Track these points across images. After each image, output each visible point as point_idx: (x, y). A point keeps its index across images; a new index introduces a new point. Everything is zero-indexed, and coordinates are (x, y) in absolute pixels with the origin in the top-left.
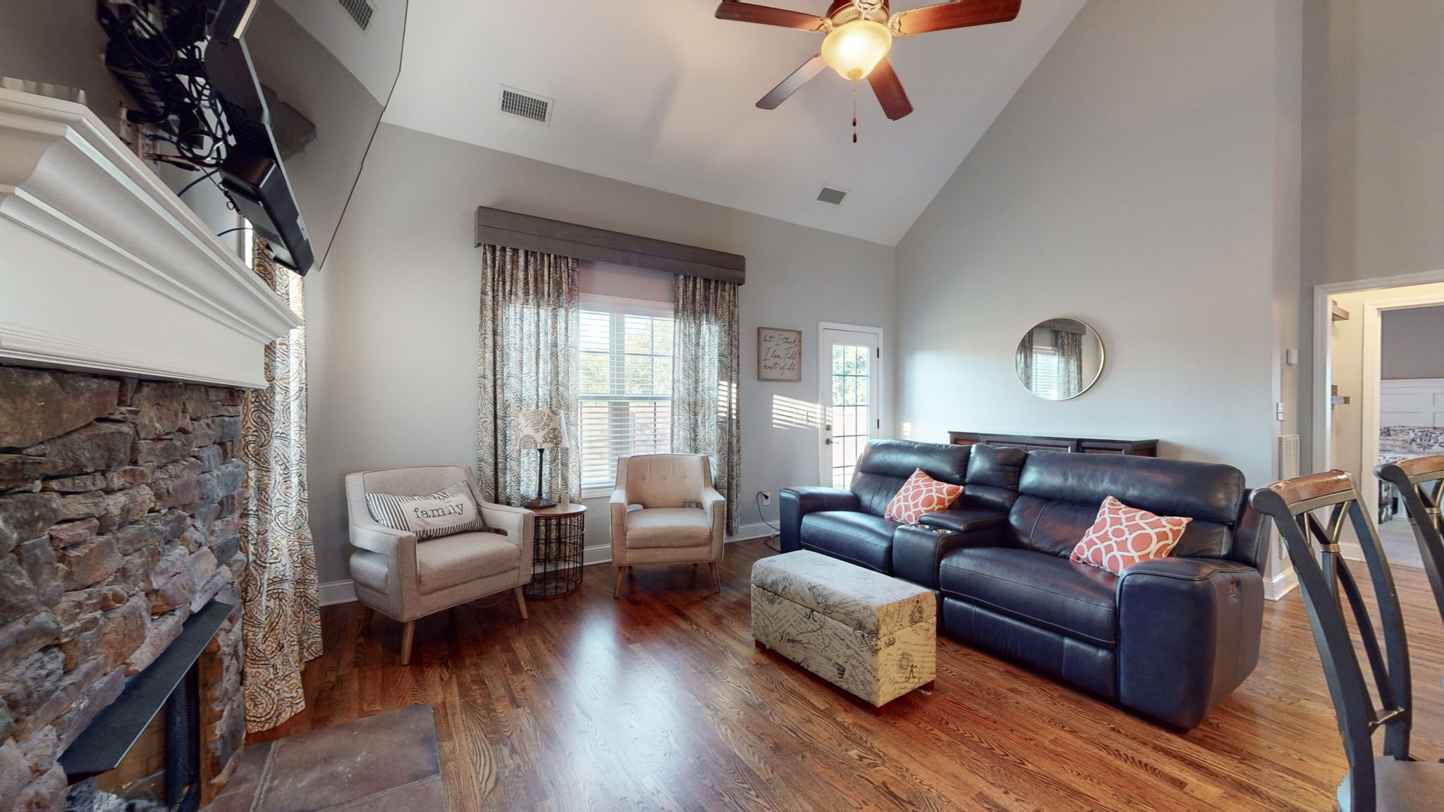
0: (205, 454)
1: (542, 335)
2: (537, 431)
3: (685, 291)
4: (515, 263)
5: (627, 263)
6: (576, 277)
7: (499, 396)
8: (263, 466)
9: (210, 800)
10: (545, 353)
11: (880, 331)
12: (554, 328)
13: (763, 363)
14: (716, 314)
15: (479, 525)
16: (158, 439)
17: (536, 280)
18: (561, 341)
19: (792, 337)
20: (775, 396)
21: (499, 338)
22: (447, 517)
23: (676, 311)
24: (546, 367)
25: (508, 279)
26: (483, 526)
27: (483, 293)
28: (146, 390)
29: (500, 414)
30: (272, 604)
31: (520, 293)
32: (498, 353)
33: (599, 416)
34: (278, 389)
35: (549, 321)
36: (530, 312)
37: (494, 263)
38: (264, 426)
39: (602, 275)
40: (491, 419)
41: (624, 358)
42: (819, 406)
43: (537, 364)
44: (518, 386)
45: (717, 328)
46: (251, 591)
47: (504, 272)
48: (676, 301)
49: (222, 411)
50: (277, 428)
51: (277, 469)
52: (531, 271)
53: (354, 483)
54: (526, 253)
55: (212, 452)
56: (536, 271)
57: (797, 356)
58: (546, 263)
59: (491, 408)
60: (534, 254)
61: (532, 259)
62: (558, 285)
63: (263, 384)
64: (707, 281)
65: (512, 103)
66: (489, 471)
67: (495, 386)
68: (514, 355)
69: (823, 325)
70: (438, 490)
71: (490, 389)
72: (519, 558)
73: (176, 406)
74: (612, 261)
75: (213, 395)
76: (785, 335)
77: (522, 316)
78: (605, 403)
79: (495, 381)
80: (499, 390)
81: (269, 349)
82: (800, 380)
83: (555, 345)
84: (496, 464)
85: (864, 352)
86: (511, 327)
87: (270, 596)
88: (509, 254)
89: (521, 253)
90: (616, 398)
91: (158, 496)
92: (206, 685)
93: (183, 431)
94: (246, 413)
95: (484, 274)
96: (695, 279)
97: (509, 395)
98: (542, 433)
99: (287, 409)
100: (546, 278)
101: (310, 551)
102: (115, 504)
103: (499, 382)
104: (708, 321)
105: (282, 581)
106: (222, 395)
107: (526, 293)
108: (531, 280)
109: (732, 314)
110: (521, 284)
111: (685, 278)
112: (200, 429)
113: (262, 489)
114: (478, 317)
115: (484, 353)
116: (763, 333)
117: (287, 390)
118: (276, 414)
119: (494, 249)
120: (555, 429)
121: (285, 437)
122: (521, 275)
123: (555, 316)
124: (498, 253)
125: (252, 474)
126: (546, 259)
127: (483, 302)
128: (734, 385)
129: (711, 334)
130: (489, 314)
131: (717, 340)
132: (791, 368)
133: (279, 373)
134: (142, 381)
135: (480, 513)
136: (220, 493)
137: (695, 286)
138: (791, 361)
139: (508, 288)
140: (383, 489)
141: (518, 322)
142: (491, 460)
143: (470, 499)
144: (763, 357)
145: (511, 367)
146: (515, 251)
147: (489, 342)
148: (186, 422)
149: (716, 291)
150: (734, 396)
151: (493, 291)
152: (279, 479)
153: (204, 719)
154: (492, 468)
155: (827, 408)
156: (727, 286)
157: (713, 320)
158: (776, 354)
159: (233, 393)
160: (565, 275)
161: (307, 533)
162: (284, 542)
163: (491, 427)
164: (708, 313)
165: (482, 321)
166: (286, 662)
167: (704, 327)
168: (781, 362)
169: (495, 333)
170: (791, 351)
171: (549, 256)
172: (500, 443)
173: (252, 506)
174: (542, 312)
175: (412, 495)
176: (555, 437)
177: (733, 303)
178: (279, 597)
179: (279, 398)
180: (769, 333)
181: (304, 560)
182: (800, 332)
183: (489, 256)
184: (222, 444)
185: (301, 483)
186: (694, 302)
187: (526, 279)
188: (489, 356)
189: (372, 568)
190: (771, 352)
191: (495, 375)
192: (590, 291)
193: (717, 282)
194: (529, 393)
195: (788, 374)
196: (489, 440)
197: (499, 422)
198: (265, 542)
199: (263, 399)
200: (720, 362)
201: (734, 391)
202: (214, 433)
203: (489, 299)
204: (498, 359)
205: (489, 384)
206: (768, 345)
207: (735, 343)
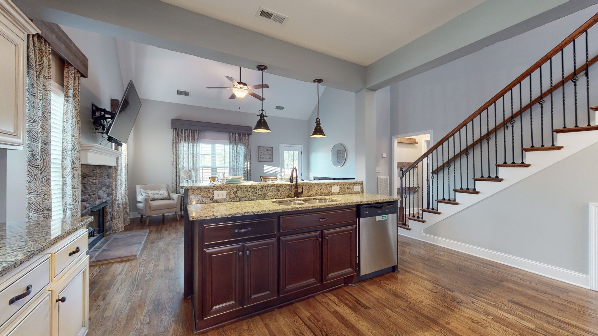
0: (105, 177)
1: (190, 151)
2: (185, 175)
3: (232, 137)
4: (182, 132)
5: (214, 131)
6: (199, 135)
7: (177, 167)
8: (116, 181)
9: (106, 236)
10: (191, 155)
11: (302, 146)
12: (193, 149)
13: (260, 157)
14: (243, 143)
15: (168, 198)
16: (99, 174)
17: (188, 136)
18: (195, 152)
19: (269, 149)
20: (264, 166)
21: (177, 152)
22: (160, 195)
23: (230, 143)
24: (191, 159)
25: (180, 137)
26: (169, 198)
27: (173, 140)
28: (98, 167)
29: (178, 171)
30: (118, 208)
31: (183, 140)
32: (177, 156)
33: (208, 172)
34: (119, 166)
35: (192, 147)
36: (186, 145)
37: (176, 132)
38: (116, 173)
39: (207, 134)
40: (175, 172)
41: (215, 156)
42: (279, 168)
43: (188, 158)
44: (183, 164)
45: (243, 147)
46: (114, 205)
47: (179, 135)
48: (230, 139)
49: (108, 170)
50: (119, 173)
51: (119, 182)
52: (186, 134)
53: (138, 187)
54: (185, 130)
55: (106, 177)
56: (188, 134)
57: (271, 154)
58: (190, 132)
59: (175, 170)
60: (187, 130)
61: (187, 131)
62: (194, 137)
63: (116, 165)
64: (239, 134)
65: (179, 93)
66: (175, 186)
67: (176, 164)
68: (182, 156)
69: (280, 145)
70: (159, 189)
71: (175, 165)
72: (176, 205)
73: (101, 169)
74: (209, 130)
75: (107, 167)
76: (268, 148)
77: (184, 146)
78: (210, 168)
79: (176, 163)
80: (177, 165)
81: (117, 158)
82: (272, 162)
83: (193, 153)
84: (177, 184)
85: (296, 153)
86: (181, 149)
87: (117, 207)
88: (180, 130)
89: (184, 130)
90: (213, 167)
91: (99, 182)
92: (105, 217)
93: (102, 173)
94: (112, 171)
95: (173, 135)
96: (235, 134)
97: (180, 166)
98: (186, 176)
99: (122, 170)
100: (190, 136)
101: (128, 202)
102: (94, 181)
103: (177, 163)
104: (240, 145)
105: (120, 204)
106: (108, 167)
107: (185, 140)
108: (186, 136)
109: (248, 143)
110: (183, 138)
111: (232, 133)
112: (104, 173)
113: (116, 185)
114: (172, 146)
115: (174, 156)
116: (260, 148)
117: (121, 166)
118: (119, 171)
119: (176, 129)
120: (190, 175)
121: (121, 176)
122: (184, 135)
123: (193, 146)
124: (177, 130)
125: (114, 182)
126: (190, 131)
127: (173, 143)
128: (249, 163)
129: (241, 149)
130: (175, 146)
131: (243, 151)
132: (270, 158)
133: (119, 162)
134: (97, 166)
135: (169, 195)
136: (108, 184)
137: (235, 136)
138: (269, 156)
139: (180, 139)
140: (145, 189)
141: (183, 147)
142: (175, 183)
143: (166, 191)
144: (259, 155)
145: (181, 159)
146: (182, 130)
147: (175, 153)
148: (102, 171)
149: (243, 137)
150: (249, 165)
151: (176, 140)
152: (120, 184)
153: (105, 222)
154: (175, 185)
155: (283, 169)
156: (246, 135)
157: (242, 145)
158: (264, 154)
159: (110, 167)
160: (196, 135)
161: (127, 198)
162: (120, 196)
163: (175, 174)
164: (240, 143)
165: (173, 147)
166: (120, 220)
167: (239, 146)
168: (266, 156)
169: (176, 151)
170: (269, 153)
171: (191, 130)
172: (178, 179)
173: (114, 189)
174: (190, 144)
175: (152, 190)
176: (190, 177)
177: (249, 140)
178: (119, 207)
179: (119, 167)
180: (262, 148)
181: (126, 203)
182: (272, 148)
183: (174, 131)
184: (108, 175)
185: (125, 186)
186: (235, 140)
187: (185, 136)
188: (175, 157)
189: (140, 205)
190: (262, 154)
191: (176, 161)
192: (204, 138)
193: (243, 134)
194: (186, 166)
195: (268, 160)
196: (175, 178)
197: (177, 173)
198: (116, 196)
199: (116, 168)
200: (244, 157)
201: (249, 164)
202: (107, 173)
203: (175, 142)
204: (177, 157)
205: (175, 163)
206: (262, 151)
207: (249, 151)
